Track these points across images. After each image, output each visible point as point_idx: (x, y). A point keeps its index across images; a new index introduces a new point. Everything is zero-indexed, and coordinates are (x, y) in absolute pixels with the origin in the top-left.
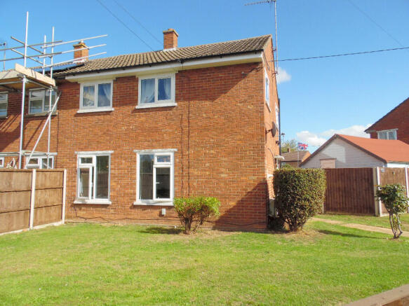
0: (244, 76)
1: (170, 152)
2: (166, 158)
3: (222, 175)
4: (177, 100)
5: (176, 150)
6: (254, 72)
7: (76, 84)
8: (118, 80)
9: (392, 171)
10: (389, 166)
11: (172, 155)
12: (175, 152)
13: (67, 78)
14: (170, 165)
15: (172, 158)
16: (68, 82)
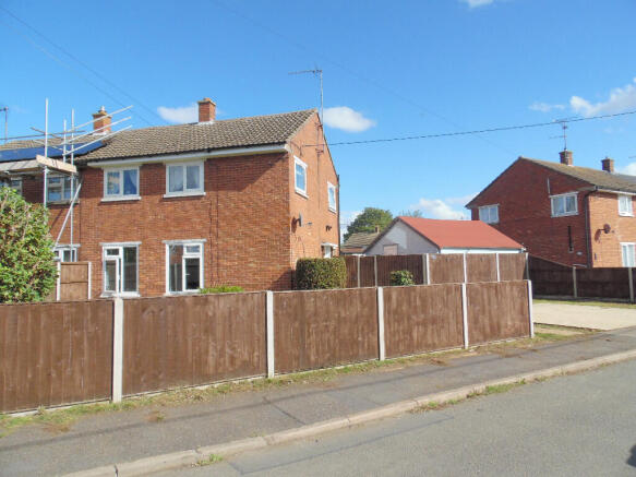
0: (271, 166)
1: (200, 242)
2: (196, 249)
3: (251, 265)
4: (206, 189)
5: (205, 240)
6: (280, 162)
7: (99, 171)
8: (144, 167)
9: (445, 257)
10: (444, 252)
11: (201, 245)
12: (205, 243)
13: (89, 164)
14: (200, 255)
15: (201, 249)
16: (91, 168)
